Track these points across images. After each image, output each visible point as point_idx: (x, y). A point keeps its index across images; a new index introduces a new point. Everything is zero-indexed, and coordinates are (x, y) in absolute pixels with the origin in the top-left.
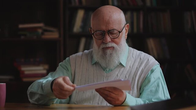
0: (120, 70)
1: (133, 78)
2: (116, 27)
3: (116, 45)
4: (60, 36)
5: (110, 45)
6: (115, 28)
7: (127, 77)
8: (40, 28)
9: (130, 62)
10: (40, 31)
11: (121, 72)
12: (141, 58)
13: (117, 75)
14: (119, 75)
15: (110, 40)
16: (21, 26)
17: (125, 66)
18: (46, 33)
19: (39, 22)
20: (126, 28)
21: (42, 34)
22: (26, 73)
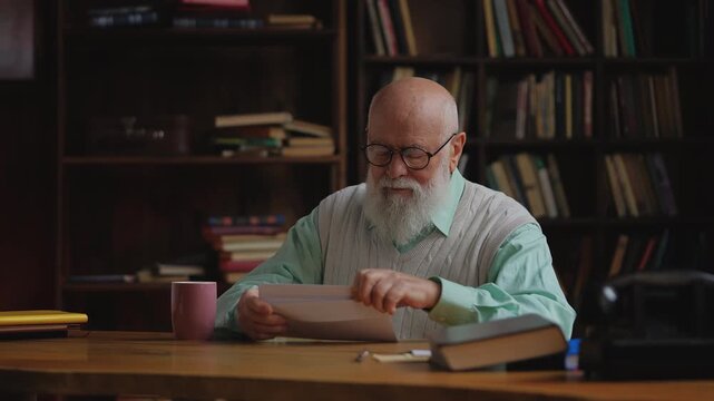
0: (433, 245)
1: (464, 262)
2: (423, 141)
3: (418, 185)
4: (337, 152)
5: (403, 183)
6: (420, 142)
7: (450, 260)
8: (277, 126)
9: (462, 223)
10: (278, 135)
11: (436, 249)
12: (488, 212)
13: (427, 258)
14: (431, 259)
15: (404, 172)
16: (222, 122)
17: (447, 234)
18: (294, 142)
19: (278, 109)
20: (457, 144)
21: (285, 143)
22: (237, 258)
